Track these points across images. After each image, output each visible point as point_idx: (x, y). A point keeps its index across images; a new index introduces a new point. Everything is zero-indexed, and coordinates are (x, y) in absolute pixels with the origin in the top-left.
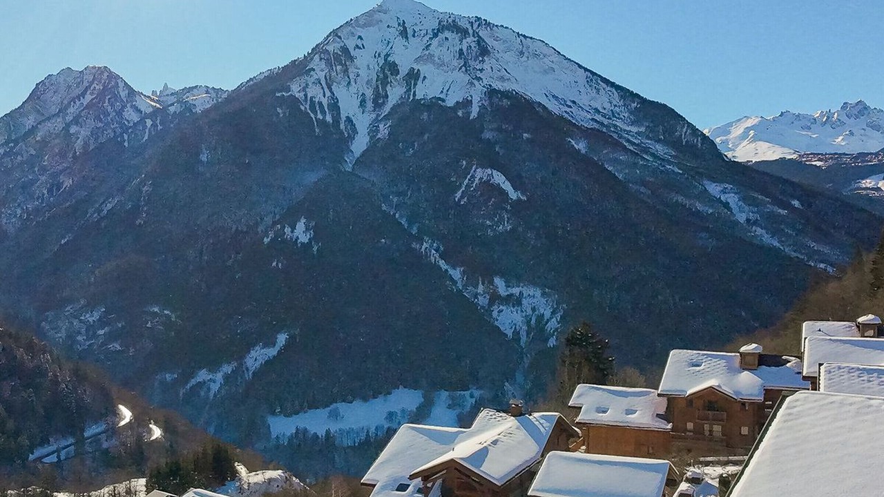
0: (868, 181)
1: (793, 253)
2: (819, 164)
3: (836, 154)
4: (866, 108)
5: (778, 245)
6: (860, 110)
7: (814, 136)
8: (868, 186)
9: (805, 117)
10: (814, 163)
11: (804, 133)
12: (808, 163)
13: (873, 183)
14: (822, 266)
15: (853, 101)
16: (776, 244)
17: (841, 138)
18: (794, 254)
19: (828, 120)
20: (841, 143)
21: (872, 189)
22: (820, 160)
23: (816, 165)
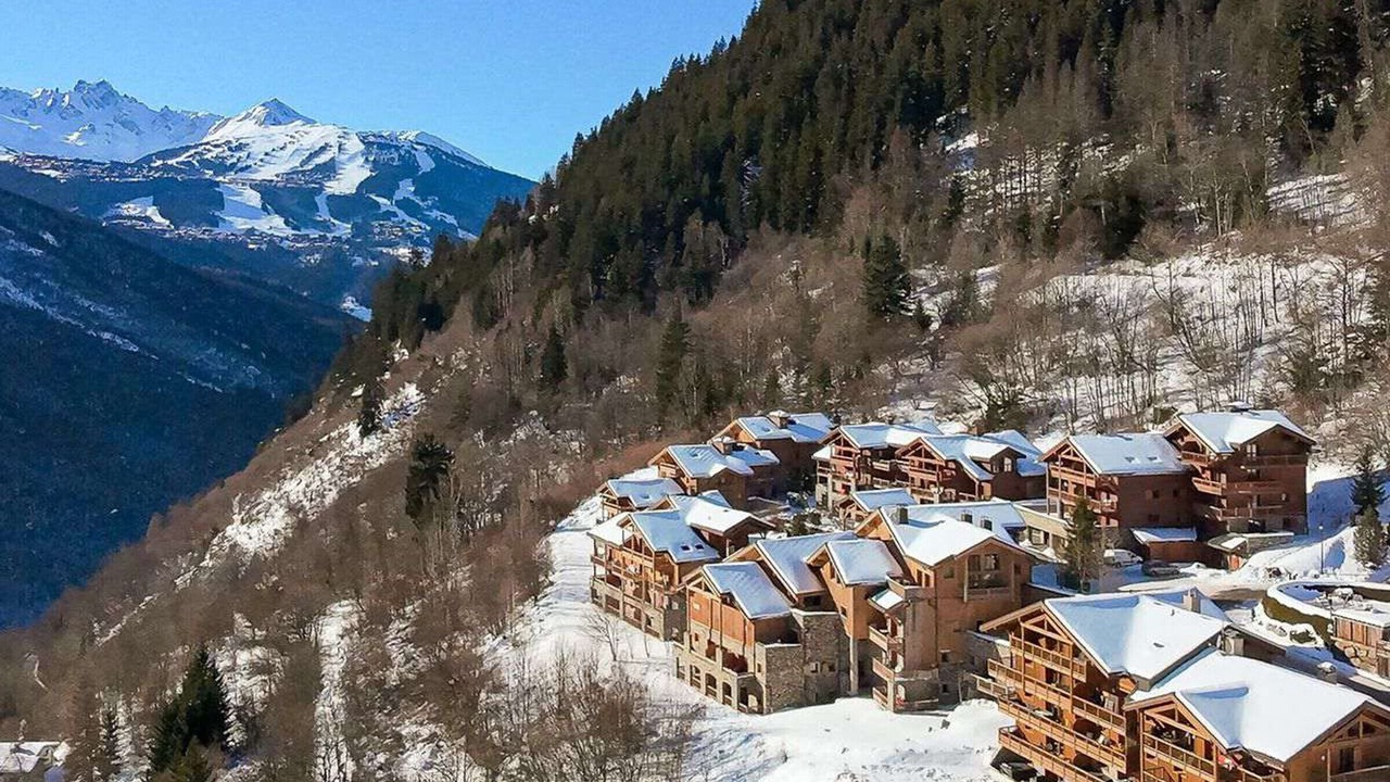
0: (132, 206)
1: (60, 317)
2: (53, 174)
3: (77, 161)
4: (112, 93)
5: (37, 305)
6: (103, 95)
7: (35, 128)
8: (133, 213)
9: (17, 94)
10: (46, 172)
11: (18, 120)
12: (35, 171)
13: (139, 210)
14: (107, 336)
15: (93, 81)
16: (31, 302)
17: (76, 134)
18: (63, 319)
19: (53, 105)
20: (76, 142)
21: (140, 219)
22: (54, 168)
23: (48, 176)
